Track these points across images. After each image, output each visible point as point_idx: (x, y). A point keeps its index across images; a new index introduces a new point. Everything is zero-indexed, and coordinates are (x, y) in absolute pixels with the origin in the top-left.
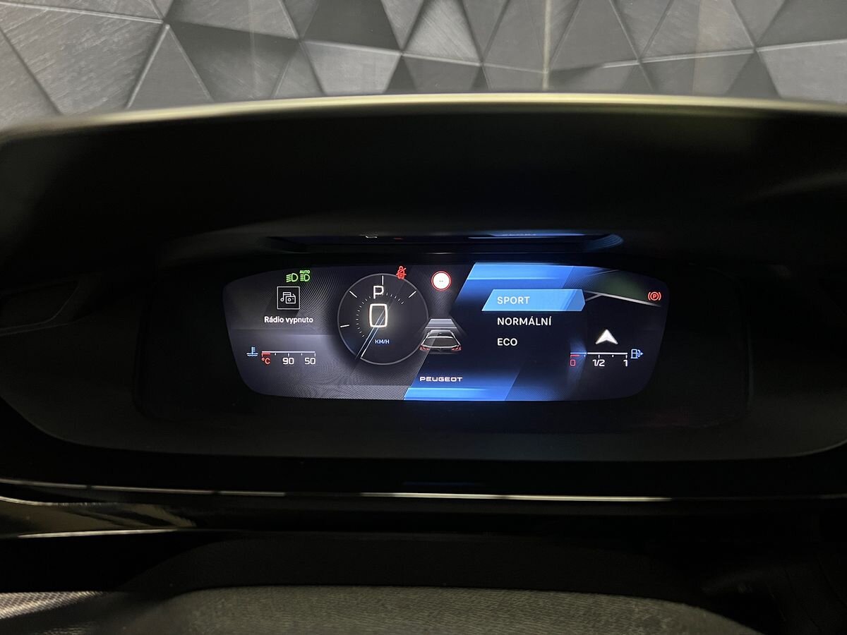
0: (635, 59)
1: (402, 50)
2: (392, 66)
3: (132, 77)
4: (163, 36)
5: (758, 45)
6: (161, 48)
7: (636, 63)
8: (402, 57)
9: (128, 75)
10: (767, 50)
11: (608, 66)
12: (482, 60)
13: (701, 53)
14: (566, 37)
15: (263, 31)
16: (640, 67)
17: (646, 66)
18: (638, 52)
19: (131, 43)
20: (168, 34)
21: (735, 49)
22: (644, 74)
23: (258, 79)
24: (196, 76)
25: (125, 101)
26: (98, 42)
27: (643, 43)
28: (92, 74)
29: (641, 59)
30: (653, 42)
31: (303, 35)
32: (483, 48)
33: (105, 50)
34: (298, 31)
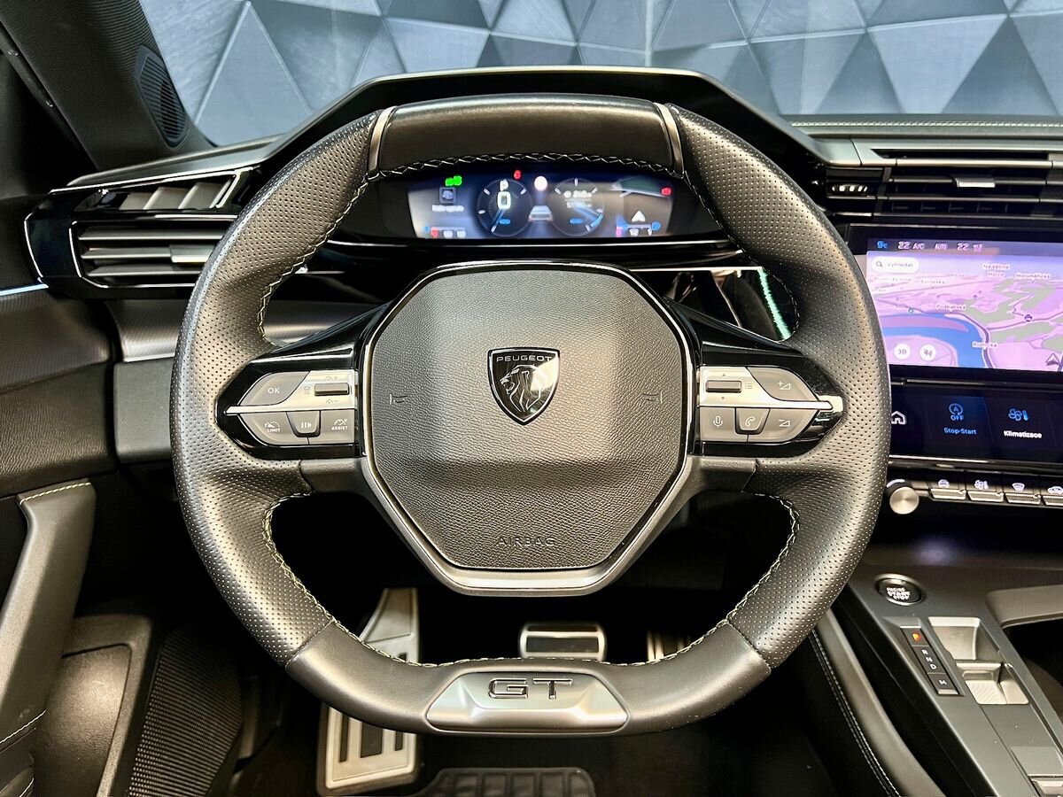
0: (743, 39)
1: (491, 29)
2: (481, 46)
3: (215, 57)
4: (244, 14)
5: (869, 25)
6: (242, 27)
7: (744, 43)
8: (490, 36)
9: (211, 55)
10: (878, 30)
11: (714, 46)
12: (577, 40)
13: (812, 32)
14: (670, 13)
15: (344, 7)
16: (749, 47)
17: (755, 47)
18: (746, 31)
19: (212, 22)
20: (249, 12)
21: (847, 29)
22: (752, 56)
23: (340, 60)
24: (277, 56)
25: (207, 82)
26: (180, 21)
27: (751, 20)
28: (175, 54)
29: (749, 38)
30: (762, 21)
31: (386, 12)
32: (578, 25)
33: (188, 28)
34: (381, 9)
